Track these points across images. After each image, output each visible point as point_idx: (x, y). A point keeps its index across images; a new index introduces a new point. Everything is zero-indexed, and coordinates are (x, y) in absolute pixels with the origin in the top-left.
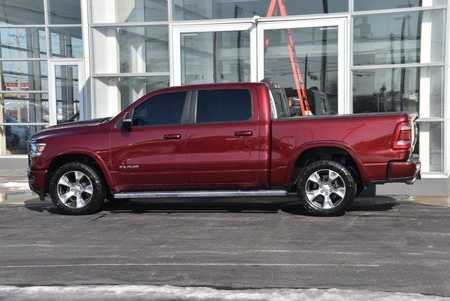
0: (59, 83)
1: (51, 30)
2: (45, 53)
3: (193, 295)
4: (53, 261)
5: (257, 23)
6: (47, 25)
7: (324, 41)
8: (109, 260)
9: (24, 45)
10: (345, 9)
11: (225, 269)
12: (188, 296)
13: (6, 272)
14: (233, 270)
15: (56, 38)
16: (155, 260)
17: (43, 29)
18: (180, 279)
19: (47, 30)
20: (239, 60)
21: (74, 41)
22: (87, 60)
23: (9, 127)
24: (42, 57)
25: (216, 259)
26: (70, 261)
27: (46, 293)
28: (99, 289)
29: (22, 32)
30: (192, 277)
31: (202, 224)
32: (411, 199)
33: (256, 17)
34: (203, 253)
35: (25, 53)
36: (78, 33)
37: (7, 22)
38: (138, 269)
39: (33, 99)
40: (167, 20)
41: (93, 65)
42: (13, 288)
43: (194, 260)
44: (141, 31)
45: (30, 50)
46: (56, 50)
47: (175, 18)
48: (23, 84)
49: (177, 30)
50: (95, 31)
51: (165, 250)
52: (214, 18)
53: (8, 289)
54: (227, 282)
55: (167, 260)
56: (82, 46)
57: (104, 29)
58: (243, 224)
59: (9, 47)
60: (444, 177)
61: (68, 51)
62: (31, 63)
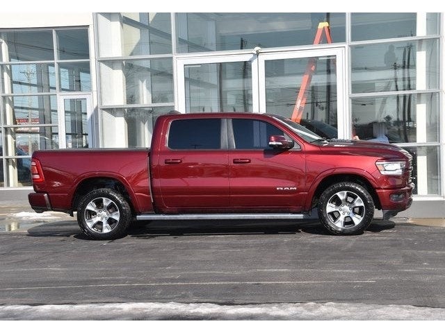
0: (69, 118)
1: (60, 65)
2: (55, 88)
3: (196, 311)
4: (64, 282)
5: (258, 54)
6: (56, 61)
7: (329, 72)
8: (118, 281)
9: (34, 81)
10: (343, 40)
11: (228, 287)
12: (192, 311)
13: (20, 293)
14: (235, 287)
15: (65, 74)
16: (161, 280)
17: (53, 65)
18: (184, 296)
19: (56, 65)
20: (244, 91)
21: (83, 76)
22: (95, 93)
23: (21, 159)
24: (52, 92)
25: (220, 278)
26: (80, 283)
27: (57, 311)
28: (108, 306)
29: (33, 68)
30: (195, 295)
31: (207, 247)
32: (410, 221)
33: (257, 48)
34: (207, 274)
35: (35, 89)
36: (86, 68)
37: (18, 59)
38: (144, 289)
39: (43, 132)
40: (171, 52)
41: (100, 98)
42: (27, 307)
43: (199, 280)
44: (147, 64)
45: (40, 86)
46: (66, 85)
47: (179, 51)
48: (34, 120)
49: (181, 62)
50: (102, 64)
51: (171, 271)
52: (217, 50)
53: (22, 307)
54: (230, 299)
55: (173, 280)
56: (90, 81)
57: (111, 63)
58: (247, 246)
59: (20, 83)
60: (442, 199)
61: (77, 85)
62: (41, 98)
